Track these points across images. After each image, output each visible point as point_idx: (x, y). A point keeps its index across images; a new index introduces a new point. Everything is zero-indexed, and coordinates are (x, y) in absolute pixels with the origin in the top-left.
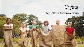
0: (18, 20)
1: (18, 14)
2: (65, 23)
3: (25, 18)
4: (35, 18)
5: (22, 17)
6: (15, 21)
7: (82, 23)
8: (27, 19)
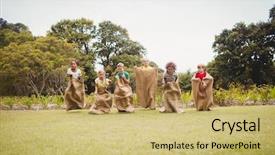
0: (65, 40)
1: (67, 23)
2: (214, 46)
3: (89, 32)
4: (118, 33)
5: (78, 31)
6: (58, 45)
7: (266, 45)
8: (94, 37)
